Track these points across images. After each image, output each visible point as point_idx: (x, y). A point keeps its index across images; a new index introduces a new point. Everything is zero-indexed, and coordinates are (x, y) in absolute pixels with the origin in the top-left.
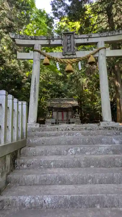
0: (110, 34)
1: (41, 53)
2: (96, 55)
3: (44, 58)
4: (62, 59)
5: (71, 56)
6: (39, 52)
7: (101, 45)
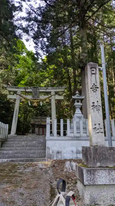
0: (57, 88)
1: (21, 96)
2: (50, 98)
3: (22, 98)
4: (32, 99)
5: (37, 98)
6: (19, 95)
7: (53, 93)
